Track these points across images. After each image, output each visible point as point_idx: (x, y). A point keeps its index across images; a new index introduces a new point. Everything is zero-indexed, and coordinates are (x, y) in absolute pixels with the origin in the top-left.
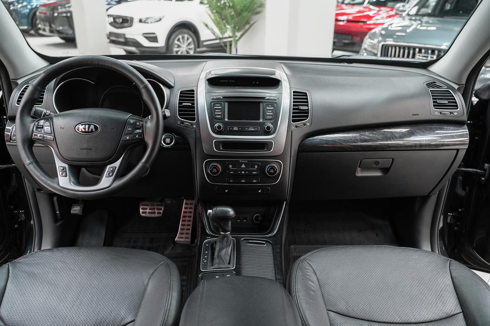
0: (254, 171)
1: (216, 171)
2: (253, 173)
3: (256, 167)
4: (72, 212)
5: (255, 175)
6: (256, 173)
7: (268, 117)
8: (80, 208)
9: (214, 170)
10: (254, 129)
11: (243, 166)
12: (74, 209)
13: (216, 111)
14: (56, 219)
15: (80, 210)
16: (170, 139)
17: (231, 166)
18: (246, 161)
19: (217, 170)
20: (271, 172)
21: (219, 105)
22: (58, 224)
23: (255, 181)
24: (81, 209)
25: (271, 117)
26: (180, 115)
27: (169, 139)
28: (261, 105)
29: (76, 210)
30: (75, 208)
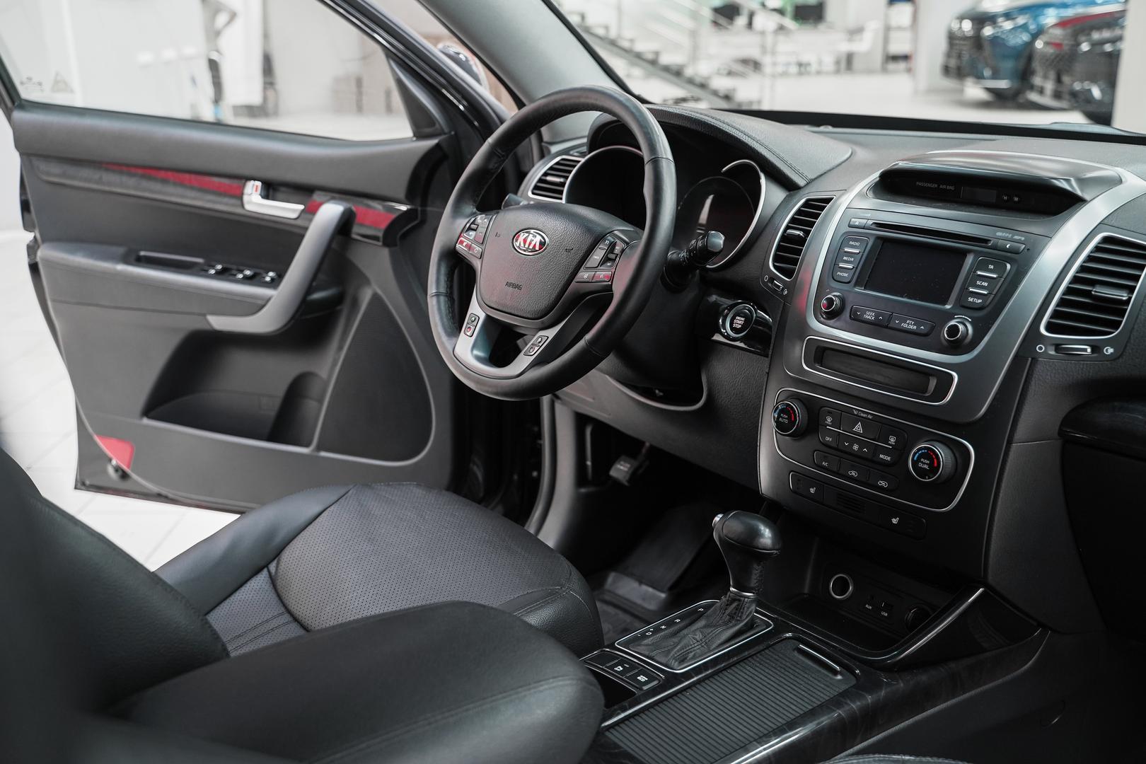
0: (886, 451)
1: (786, 421)
2: (881, 456)
3: (892, 440)
4: (613, 473)
5: (884, 463)
6: (889, 459)
7: (970, 299)
8: (629, 469)
9: (782, 417)
10: (915, 327)
11: (858, 428)
12: (619, 466)
13: (845, 258)
14: (581, 477)
15: (627, 472)
16: (745, 321)
17: (829, 420)
18: (870, 417)
19: (789, 418)
20: (920, 465)
21: (857, 244)
22: (583, 490)
23: (882, 483)
24: (630, 472)
25: (980, 301)
26: (776, 259)
27: (743, 319)
28: (970, 259)
29: (621, 470)
30: (621, 465)
